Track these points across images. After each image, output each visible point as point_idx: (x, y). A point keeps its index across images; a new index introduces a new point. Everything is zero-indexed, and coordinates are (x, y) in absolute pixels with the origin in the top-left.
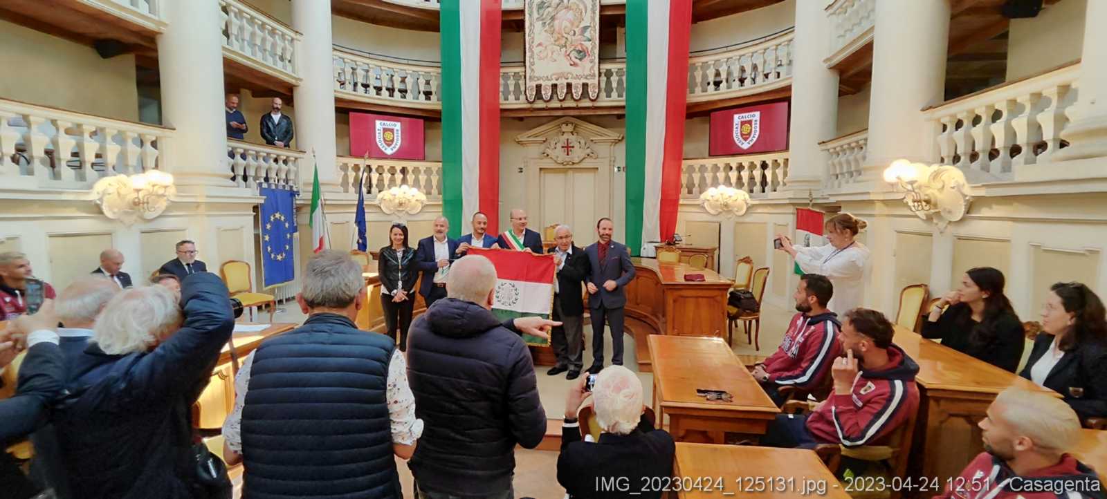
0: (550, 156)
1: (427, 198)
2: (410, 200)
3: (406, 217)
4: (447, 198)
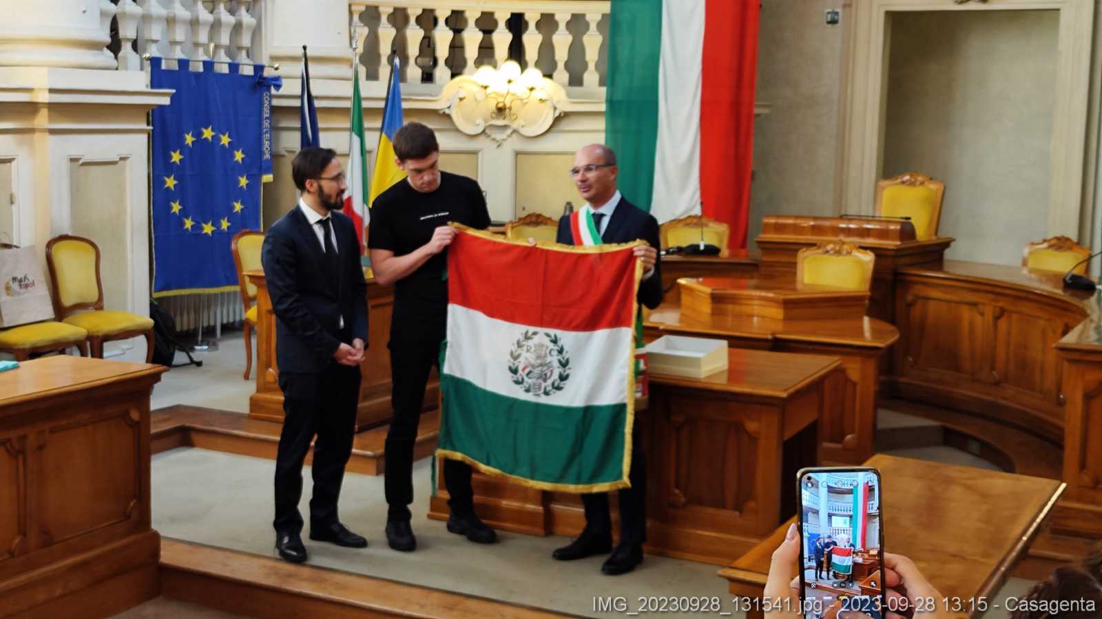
1: (569, 95)
2: (525, 101)
3: (514, 144)
4: (619, 96)
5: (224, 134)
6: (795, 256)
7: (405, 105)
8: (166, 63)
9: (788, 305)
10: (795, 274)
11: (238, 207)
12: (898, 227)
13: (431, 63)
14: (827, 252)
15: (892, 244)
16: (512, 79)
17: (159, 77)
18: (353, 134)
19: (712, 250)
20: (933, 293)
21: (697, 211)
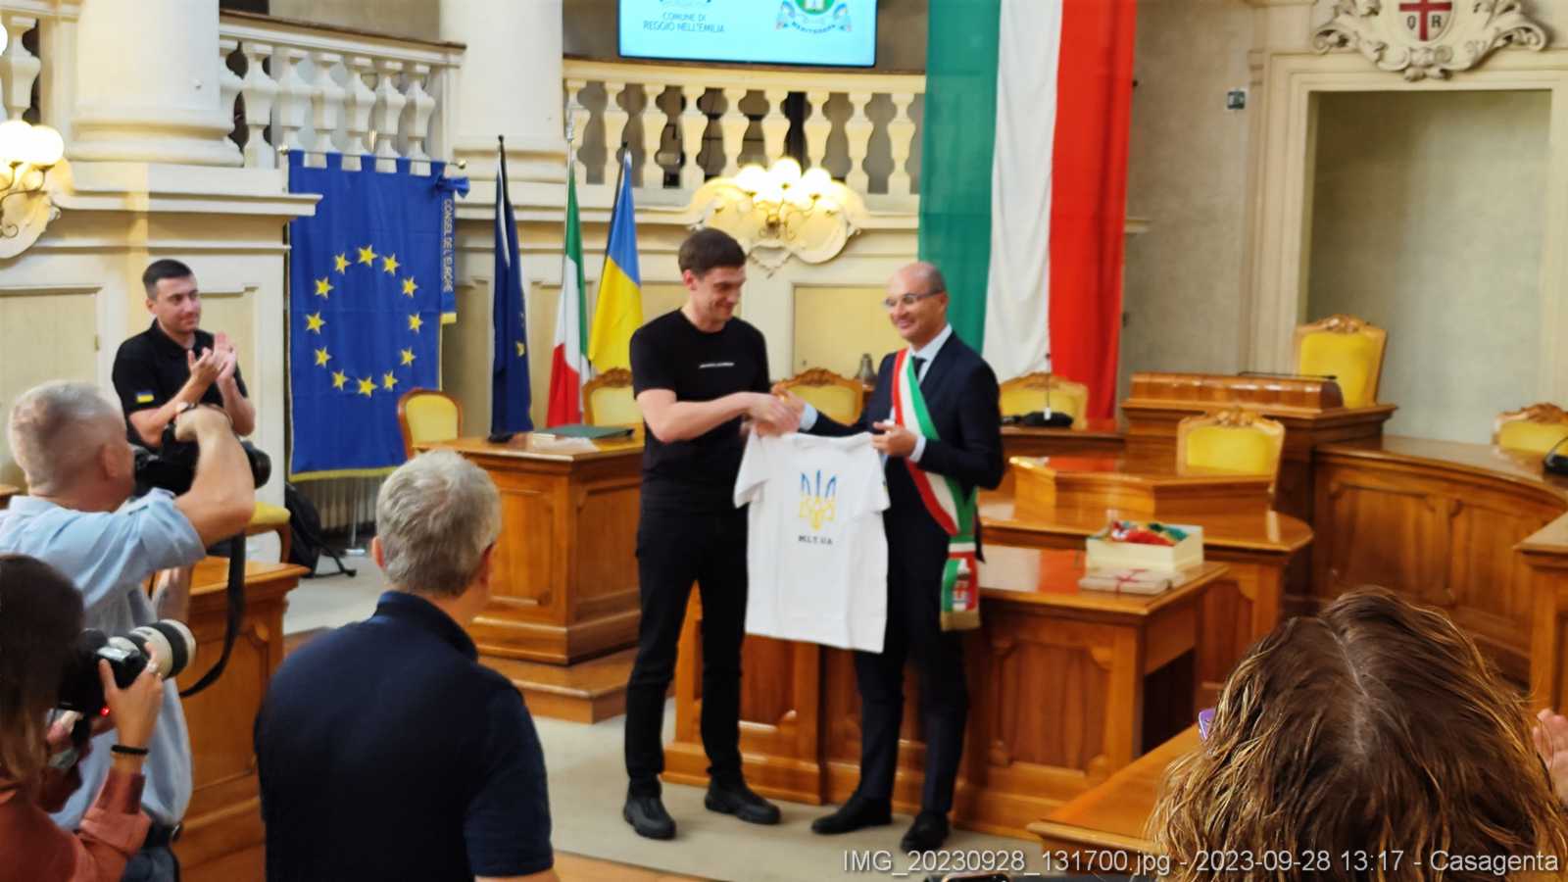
1: (868, 206)
2: (806, 214)
3: (792, 273)
4: (938, 207)
5: (389, 257)
6: (1175, 428)
7: (639, 218)
8: (311, 159)
9: (1161, 493)
10: (1174, 454)
11: (408, 357)
12: (1318, 389)
13: (678, 161)
14: (1219, 423)
15: (1308, 412)
16: (788, 183)
17: (300, 177)
18: (567, 257)
19: (1061, 421)
20: (1364, 480)
21: (1045, 367)
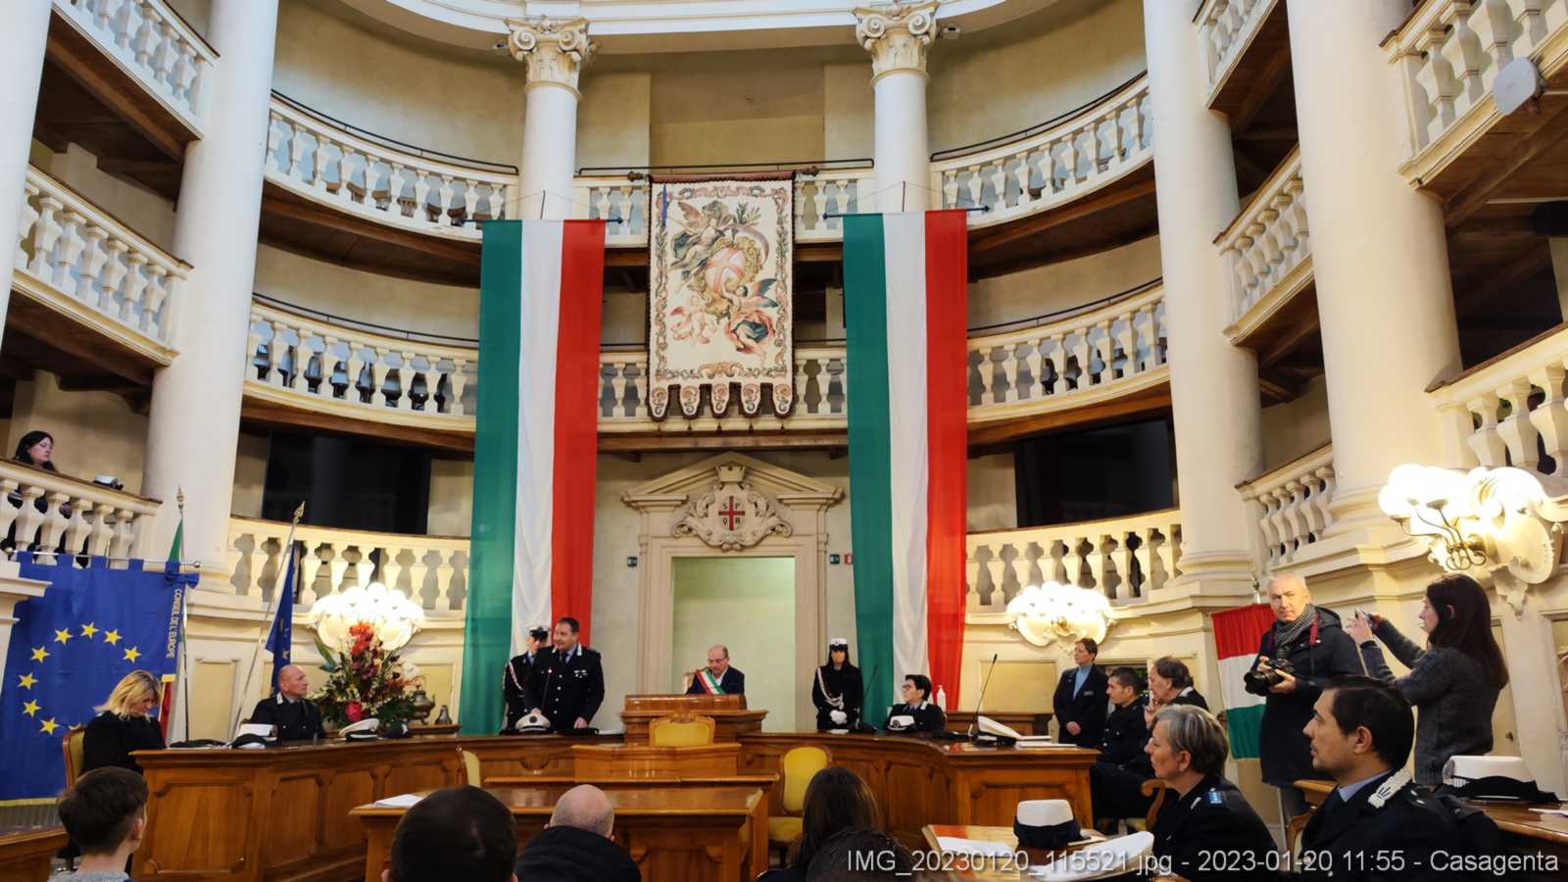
0: (694, 532)
1: (424, 615)
5: (111, 631)
